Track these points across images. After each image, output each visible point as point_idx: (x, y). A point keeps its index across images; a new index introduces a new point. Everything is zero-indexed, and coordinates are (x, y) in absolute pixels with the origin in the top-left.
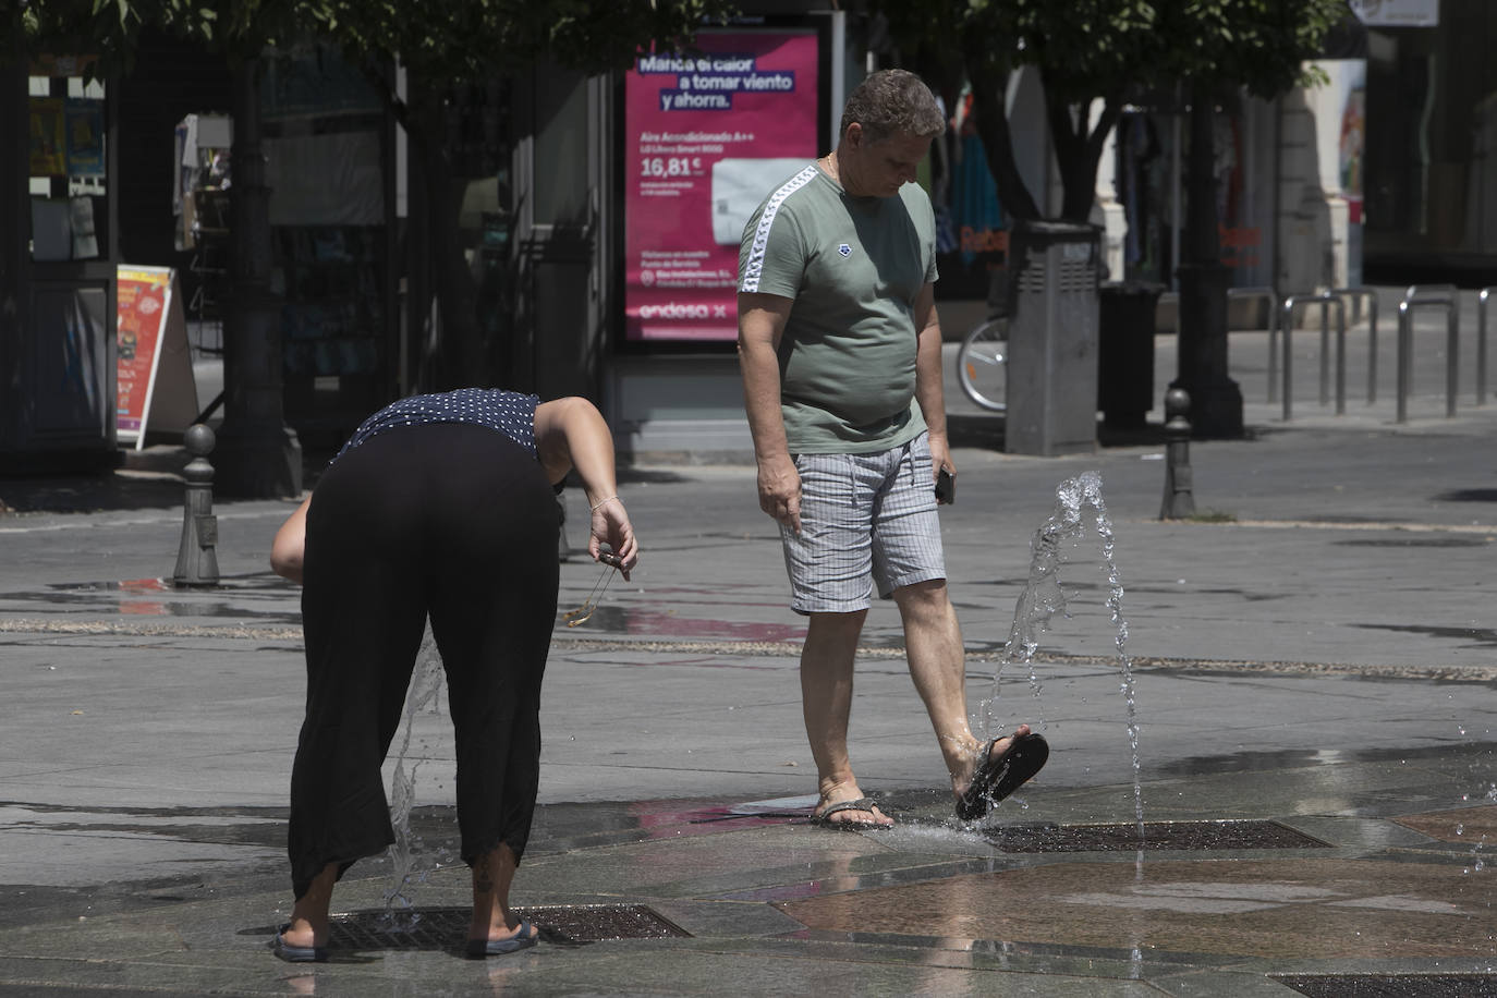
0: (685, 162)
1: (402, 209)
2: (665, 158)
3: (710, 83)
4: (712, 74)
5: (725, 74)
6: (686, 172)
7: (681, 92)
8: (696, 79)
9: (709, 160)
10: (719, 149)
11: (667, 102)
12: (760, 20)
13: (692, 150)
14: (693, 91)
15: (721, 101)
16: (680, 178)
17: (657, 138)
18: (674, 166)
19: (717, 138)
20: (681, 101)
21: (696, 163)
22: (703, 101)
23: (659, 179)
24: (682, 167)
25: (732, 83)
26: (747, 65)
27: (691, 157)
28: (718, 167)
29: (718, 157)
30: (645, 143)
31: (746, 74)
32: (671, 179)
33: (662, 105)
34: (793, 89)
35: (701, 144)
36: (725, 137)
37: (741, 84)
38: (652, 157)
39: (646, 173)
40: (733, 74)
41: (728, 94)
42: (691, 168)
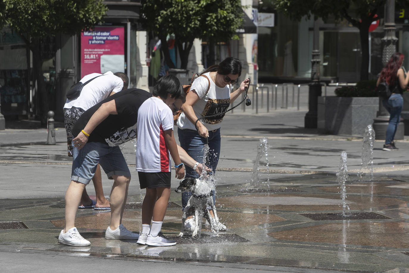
0: (94, 56)
1: (31, 66)
2: (90, 55)
3: (100, 38)
4: (100, 36)
5: (103, 36)
6: (95, 58)
7: (93, 40)
8: (97, 37)
9: (100, 55)
10: (102, 53)
11: (90, 42)
12: (111, 24)
13: (96, 53)
14: (96, 40)
15: (103, 42)
16: (93, 59)
17: (88, 50)
18: (92, 56)
19: (102, 50)
20: (94, 42)
21: (97, 56)
22: (98, 42)
23: (89, 59)
24: (94, 57)
25: (105, 38)
26: (108, 34)
27: (96, 54)
28: (102, 57)
29: (102, 55)
30: (85, 51)
31: (108, 36)
32: (91, 59)
33: (89, 43)
34: (119, 39)
35: (98, 51)
36: (103, 50)
37: (107, 38)
38: (87, 54)
39: (86, 58)
40: (105, 36)
41: (104, 40)
42: (96, 57)
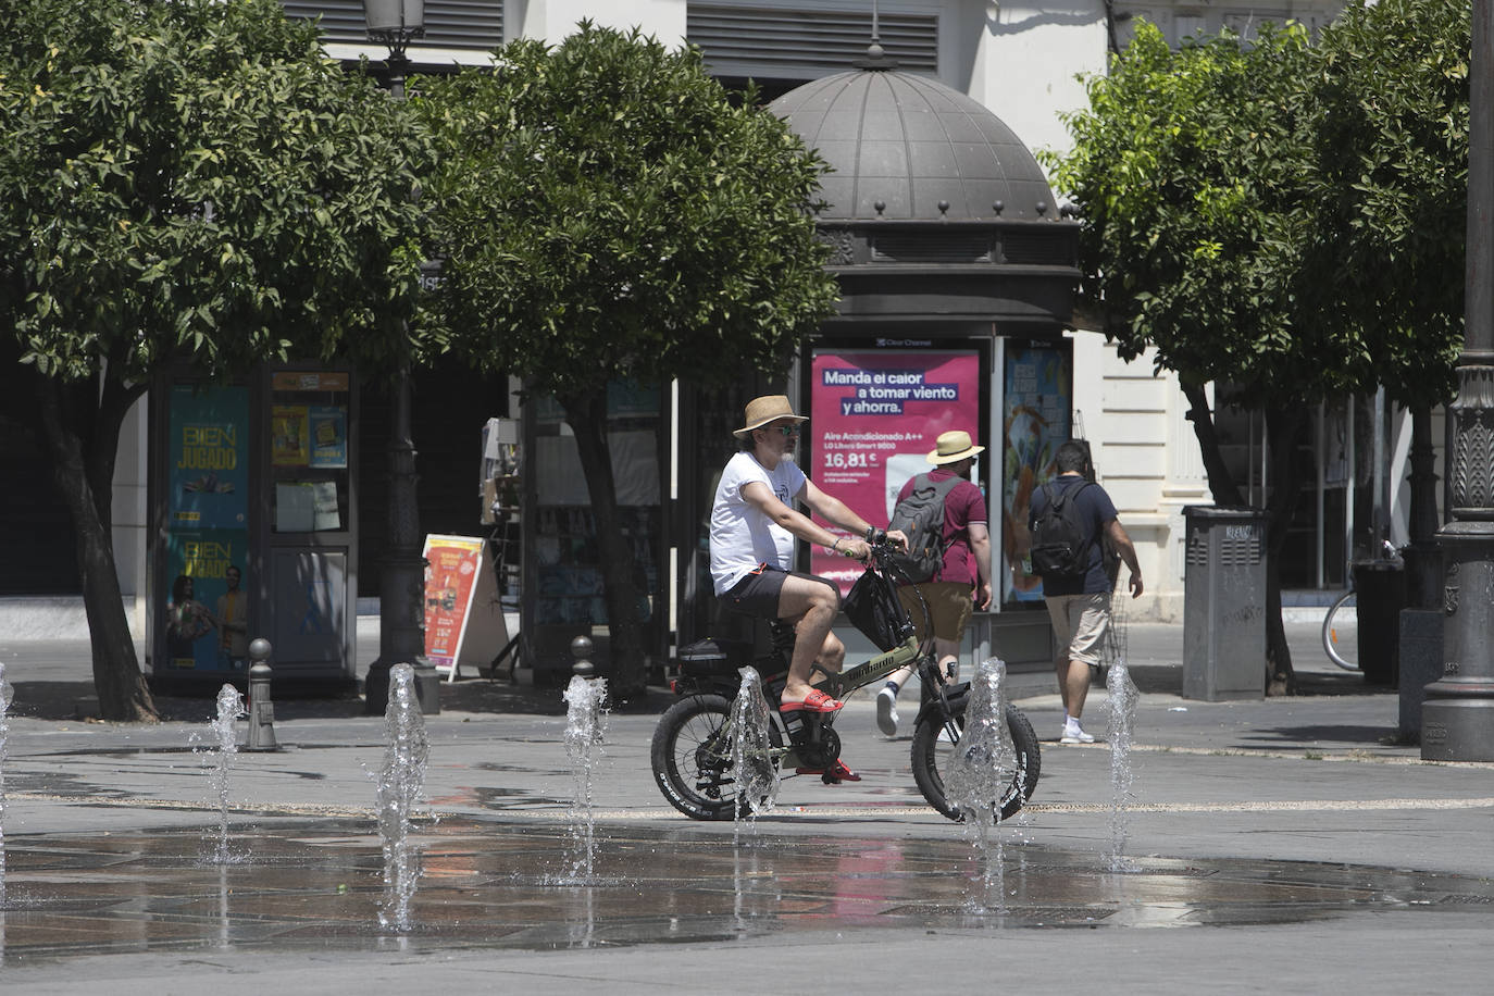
0: (863, 456)
1: (674, 492)
2: (845, 453)
3: (884, 393)
4: (887, 386)
5: (897, 387)
6: (864, 464)
7: (859, 401)
8: (872, 390)
9: (883, 456)
10: (893, 446)
11: (847, 408)
12: (928, 343)
13: (869, 446)
14: (869, 400)
15: (894, 408)
16: (858, 469)
17: (838, 437)
18: (853, 459)
19: (891, 437)
20: (859, 408)
21: (872, 457)
22: (879, 407)
23: (841, 470)
24: (860, 461)
25: (903, 394)
26: (917, 379)
27: (868, 452)
28: (890, 461)
29: (892, 453)
30: (828, 441)
31: (917, 387)
32: (850, 469)
33: (844, 411)
34: (956, 398)
35: (876, 442)
36: (898, 437)
37: (911, 394)
38: (834, 452)
39: (829, 464)
40: (904, 387)
41: (900, 402)
42: (868, 461)
